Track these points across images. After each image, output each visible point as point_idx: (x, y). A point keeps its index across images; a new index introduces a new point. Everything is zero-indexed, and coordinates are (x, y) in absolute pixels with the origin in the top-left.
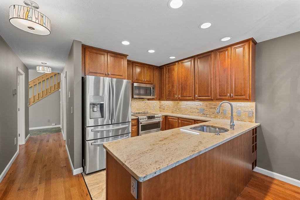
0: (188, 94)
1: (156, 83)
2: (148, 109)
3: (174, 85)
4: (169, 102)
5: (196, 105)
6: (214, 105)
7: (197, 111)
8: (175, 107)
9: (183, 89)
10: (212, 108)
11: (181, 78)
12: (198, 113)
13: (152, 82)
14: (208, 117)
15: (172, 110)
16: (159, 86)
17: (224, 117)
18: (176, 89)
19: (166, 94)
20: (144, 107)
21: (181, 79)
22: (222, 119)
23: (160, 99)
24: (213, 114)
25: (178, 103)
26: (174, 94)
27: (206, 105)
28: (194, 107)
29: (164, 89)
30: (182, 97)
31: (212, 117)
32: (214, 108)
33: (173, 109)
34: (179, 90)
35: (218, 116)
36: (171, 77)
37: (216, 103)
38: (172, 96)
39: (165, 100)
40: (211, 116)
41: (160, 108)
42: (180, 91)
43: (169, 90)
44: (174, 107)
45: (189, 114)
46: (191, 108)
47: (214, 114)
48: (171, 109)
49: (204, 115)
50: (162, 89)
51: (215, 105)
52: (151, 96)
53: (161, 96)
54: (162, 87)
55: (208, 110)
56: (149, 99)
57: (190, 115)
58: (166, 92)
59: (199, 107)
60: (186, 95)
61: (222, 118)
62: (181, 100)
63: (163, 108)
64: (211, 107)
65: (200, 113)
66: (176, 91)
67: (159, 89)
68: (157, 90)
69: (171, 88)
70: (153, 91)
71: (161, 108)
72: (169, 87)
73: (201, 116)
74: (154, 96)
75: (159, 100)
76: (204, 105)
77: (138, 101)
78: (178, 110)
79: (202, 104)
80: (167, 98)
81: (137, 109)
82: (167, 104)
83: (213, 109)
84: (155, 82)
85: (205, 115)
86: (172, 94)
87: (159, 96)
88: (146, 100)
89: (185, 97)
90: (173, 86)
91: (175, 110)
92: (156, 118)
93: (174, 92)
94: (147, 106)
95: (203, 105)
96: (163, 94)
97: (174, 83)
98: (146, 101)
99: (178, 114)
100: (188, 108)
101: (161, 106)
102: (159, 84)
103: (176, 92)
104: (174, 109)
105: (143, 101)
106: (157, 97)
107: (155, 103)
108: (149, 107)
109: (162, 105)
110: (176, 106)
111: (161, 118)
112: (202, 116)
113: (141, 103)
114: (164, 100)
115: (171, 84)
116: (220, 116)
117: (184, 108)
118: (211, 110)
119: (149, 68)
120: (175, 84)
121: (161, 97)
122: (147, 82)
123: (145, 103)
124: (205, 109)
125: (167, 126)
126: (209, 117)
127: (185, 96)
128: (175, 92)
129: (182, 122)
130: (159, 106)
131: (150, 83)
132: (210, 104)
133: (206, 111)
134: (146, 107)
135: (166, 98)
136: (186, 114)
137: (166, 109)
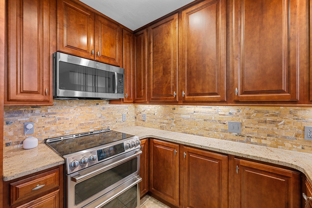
0: (207, 87)
1: (128, 66)
2: (110, 123)
3: (170, 69)
4: (154, 106)
5: (219, 113)
6: (273, 115)
7: (222, 127)
8: (168, 117)
9: (194, 74)
10: (265, 122)
11: (186, 49)
12: (225, 131)
13: (117, 61)
14: (252, 143)
15: (161, 123)
16: (134, 73)
17: (305, 147)
18: (175, 77)
19: (149, 89)
20: (100, 118)
21: (186, 53)
22: (299, 150)
23: (136, 100)
24: (268, 136)
25: (174, 109)
26: (169, 88)
27: (247, 114)
28: (213, 119)
29: (144, 79)
30: (189, 95)
31: (265, 145)
32: (273, 122)
33: (162, 121)
34: (180, 79)
35: (286, 144)
36: (160, 50)
37: (278, 110)
38: (164, 93)
39: (148, 103)
40: (263, 142)
41: (135, 118)
42: (184, 80)
43: (155, 80)
44: (165, 116)
45: (199, 133)
46: (205, 120)
47: (272, 138)
48: (159, 120)
49: (240, 138)
50: (140, 79)
51: (276, 116)
52: (114, 92)
53: (138, 93)
54: (140, 74)
55: (252, 126)
56: (111, 101)
57: (203, 136)
58: (149, 86)
59: (227, 119)
60: (203, 90)
61: (300, 148)
62: (186, 102)
63: (142, 118)
64: (262, 119)
65: (230, 133)
66: (175, 83)
67: (134, 80)
68: (129, 82)
69: (161, 74)
70: (119, 81)
71: (138, 118)
72: (156, 74)
73: (232, 140)
74: (123, 93)
75: (134, 102)
76: (241, 114)
77: (83, 104)
78: (174, 124)
79: (235, 111)
80: (153, 99)
81: (81, 124)
82: (149, 110)
83: (268, 125)
84: (126, 62)
85: (246, 138)
86: (164, 89)
87: (134, 94)
88: (105, 102)
89: (198, 94)
90: (166, 71)
91: (168, 123)
92: (127, 148)
93: (170, 83)
94: (107, 115)
95: (238, 114)
96: (142, 91)
97: (168, 64)
98: (104, 106)
99: (174, 131)
100: (197, 120)
101: (137, 114)
102: (134, 70)
103: (175, 85)
104: (166, 121)
105: (97, 104)
106: (129, 97)
107: (127, 109)
108: (112, 118)
109: (141, 113)
110: (170, 115)
111: (139, 146)
112: (235, 140)
113: (92, 109)
114: (144, 103)
115: (162, 67)
116: (292, 144)
117: (188, 119)
118: (263, 126)
119: (109, 26)
120: (172, 65)
121: (139, 96)
122: (103, 60)
123: (104, 108)
124: (245, 124)
125: (152, 161)
126: (256, 144)
127: (199, 91)
128: (172, 84)
129: (189, 157)
130: (134, 115)
131: (112, 62)
132: (258, 112)
133: (248, 129)
134: (106, 119)
135: (149, 97)
136: (192, 134)
137: (149, 122)
